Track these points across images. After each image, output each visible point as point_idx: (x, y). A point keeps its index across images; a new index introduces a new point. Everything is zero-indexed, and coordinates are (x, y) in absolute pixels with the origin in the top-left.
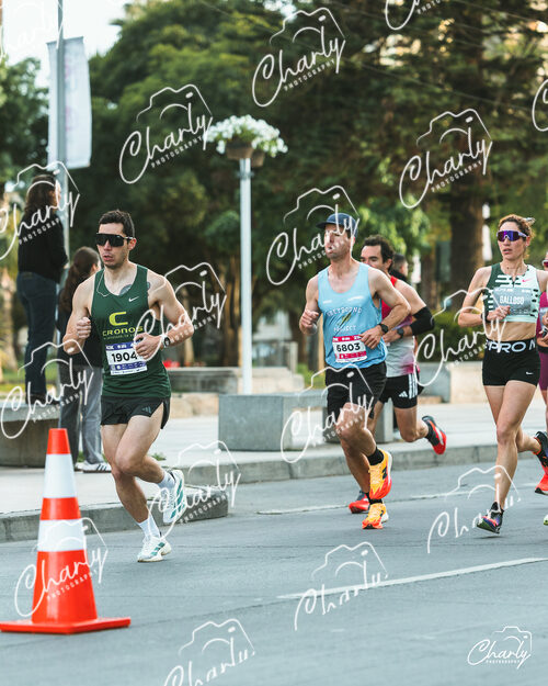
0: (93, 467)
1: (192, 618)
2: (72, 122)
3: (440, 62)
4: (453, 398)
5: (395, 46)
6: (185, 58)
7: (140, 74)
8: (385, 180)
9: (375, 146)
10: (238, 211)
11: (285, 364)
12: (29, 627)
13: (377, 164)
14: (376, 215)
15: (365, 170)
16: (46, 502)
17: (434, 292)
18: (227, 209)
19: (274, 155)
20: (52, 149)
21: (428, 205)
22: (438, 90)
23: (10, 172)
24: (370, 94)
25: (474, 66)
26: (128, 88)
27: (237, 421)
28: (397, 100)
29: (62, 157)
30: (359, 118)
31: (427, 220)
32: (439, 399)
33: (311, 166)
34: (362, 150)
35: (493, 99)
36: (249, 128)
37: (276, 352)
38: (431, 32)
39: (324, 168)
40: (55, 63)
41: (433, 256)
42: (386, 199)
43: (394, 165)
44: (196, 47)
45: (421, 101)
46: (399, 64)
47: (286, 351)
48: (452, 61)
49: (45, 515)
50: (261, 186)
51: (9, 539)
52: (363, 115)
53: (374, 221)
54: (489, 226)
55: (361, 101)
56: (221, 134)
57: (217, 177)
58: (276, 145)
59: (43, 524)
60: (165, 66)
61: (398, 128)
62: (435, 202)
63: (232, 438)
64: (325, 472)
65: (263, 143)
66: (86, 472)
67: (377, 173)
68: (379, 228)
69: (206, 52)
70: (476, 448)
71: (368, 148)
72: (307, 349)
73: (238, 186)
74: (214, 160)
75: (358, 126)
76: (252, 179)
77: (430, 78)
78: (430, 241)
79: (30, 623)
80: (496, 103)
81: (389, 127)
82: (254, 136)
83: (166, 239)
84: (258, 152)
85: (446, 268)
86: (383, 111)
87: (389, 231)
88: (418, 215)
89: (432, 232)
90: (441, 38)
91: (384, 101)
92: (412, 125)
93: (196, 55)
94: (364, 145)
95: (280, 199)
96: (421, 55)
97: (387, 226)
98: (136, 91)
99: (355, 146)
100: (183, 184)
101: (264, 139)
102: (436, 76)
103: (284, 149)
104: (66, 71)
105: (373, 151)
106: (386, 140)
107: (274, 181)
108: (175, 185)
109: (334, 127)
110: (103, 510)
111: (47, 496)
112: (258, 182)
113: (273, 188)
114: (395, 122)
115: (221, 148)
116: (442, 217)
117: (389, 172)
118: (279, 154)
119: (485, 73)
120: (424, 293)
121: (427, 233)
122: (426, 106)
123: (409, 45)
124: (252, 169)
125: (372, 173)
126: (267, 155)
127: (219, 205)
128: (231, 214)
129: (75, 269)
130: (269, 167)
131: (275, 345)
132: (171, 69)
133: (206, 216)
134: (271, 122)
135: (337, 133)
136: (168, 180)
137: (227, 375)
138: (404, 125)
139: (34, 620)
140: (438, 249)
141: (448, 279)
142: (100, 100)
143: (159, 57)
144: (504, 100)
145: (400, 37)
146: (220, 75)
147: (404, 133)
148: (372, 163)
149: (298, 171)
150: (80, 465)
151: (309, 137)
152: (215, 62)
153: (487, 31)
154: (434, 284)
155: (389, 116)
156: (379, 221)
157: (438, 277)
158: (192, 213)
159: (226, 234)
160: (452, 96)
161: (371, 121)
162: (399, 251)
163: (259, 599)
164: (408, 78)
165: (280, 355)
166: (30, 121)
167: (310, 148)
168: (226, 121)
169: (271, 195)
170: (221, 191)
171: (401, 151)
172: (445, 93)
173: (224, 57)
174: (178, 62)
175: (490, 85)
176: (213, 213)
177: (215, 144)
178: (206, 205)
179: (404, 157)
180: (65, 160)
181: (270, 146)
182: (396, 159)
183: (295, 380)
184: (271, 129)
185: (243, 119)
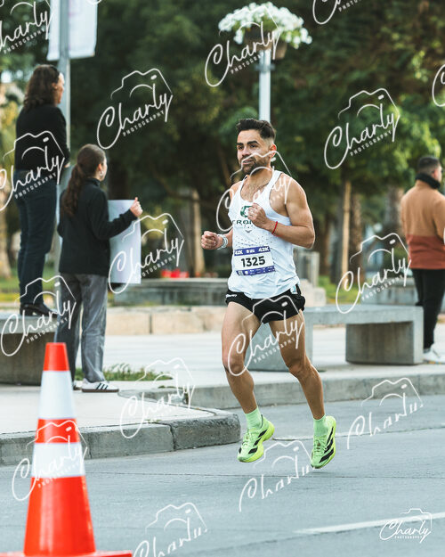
0: (92, 386)
2: (75, 7)
8: (418, 75)
9: (408, 38)
10: (257, 108)
11: (306, 276)
13: (410, 58)
14: (407, 114)
15: (397, 64)
16: (41, 423)
18: (244, 105)
19: (296, 47)
20: (53, 37)
23: (6, 61)
29: (64, 50)
30: (391, 6)
33: (337, 59)
34: (393, 42)
39: (352, 61)
42: (419, 96)
43: (429, 59)
47: (306, 262)
49: (41, 439)
50: (282, 80)
52: (395, 3)
53: (405, 121)
56: (239, 23)
58: (300, 35)
59: (38, 448)
61: (434, 19)
64: (348, 395)
65: (284, 33)
66: (85, 391)
67: (409, 67)
68: (411, 128)
71: (400, 40)
72: (329, 259)
73: (257, 80)
75: (390, 16)
76: (273, 73)
79: (22, 556)
81: (424, 17)
83: (177, 137)
84: (280, 42)
87: (422, 132)
94: (396, 36)
95: (302, 95)
97: (419, 126)
99: (387, 38)
100: (195, 77)
101: (286, 29)
103: (309, 40)
105: (406, 43)
106: (421, 32)
107: (296, 74)
108: (186, 78)
109: (362, 16)
110: (103, 433)
111: (43, 417)
112: (278, 77)
113: (295, 83)
114: (431, 12)
115: (239, 38)
117: (423, 66)
118: (303, 45)
124: (272, 61)
125: (405, 67)
126: (290, 46)
127: (236, 101)
128: (248, 110)
129: (79, 169)
130: (290, 58)
133: (220, 114)
134: (295, 10)
135: (366, 23)
136: (180, 72)
138: (440, 16)
139: (26, 552)
147: (441, 24)
148: (404, 57)
149: (323, 64)
150: (79, 384)
155: (424, 5)
156: (412, 120)
158: (206, 108)
161: (404, 10)
162: (433, 154)
163: (273, 534)
165: (300, 266)
167: (336, 40)
168: (245, 9)
169: (293, 91)
170: (238, 85)
171: (436, 44)
176: (228, 109)
177: (232, 33)
178: (221, 100)
179: (440, 51)
180: (67, 49)
181: (293, 37)
182: (431, 53)
183: (316, 294)
184: (294, 17)
185: (263, 7)
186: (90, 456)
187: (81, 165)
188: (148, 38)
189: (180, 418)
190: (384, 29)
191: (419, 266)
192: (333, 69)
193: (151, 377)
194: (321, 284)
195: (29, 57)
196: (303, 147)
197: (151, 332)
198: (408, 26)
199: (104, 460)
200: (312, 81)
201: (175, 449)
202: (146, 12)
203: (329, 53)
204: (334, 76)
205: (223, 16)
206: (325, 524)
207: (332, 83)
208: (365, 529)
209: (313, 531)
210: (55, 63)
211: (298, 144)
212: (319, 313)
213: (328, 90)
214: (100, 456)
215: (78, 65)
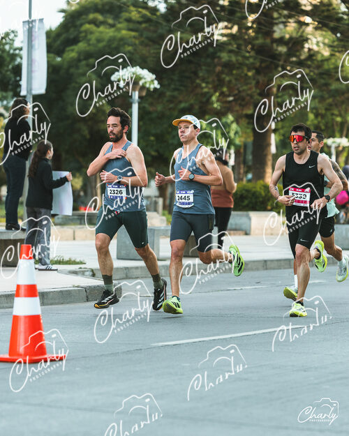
0: (44, 267)
1: (101, 355)
2: (35, 67)
3: (249, 38)
4: (252, 233)
5: (223, 29)
6: (101, 32)
7: (75, 41)
8: (215, 105)
9: (210, 86)
11: (156, 210)
12: (7, 359)
15: (204, 100)
16: (18, 287)
17: (242, 171)
19: (152, 90)
20: (23, 83)
21: (240, 120)
22: (247, 55)
24: (208, 56)
25: (268, 41)
26: (68, 49)
27: (128, 242)
28: (223, 60)
29: (29, 90)
30: (201, 69)
31: (239, 129)
32: (244, 232)
33: (173, 97)
34: (202, 88)
35: (279, 60)
36: (138, 73)
37: (151, 204)
38: (244, 21)
39: (181, 98)
40: (26, 34)
41: (242, 150)
43: (221, 97)
44: (107, 26)
45: (237, 60)
46: (225, 39)
47: (156, 203)
48: (256, 38)
49: (18, 294)
50: (144, 107)
52: (204, 68)
54: (275, 134)
55: (203, 60)
58: (154, 84)
59: (17, 300)
60: (89, 37)
61: (224, 76)
62: (244, 119)
63: (124, 252)
65: (146, 83)
66: (40, 270)
67: (211, 101)
69: (113, 29)
70: (265, 261)
71: (206, 87)
72: (168, 202)
73: (131, 107)
75: (201, 74)
76: (139, 103)
77: (243, 48)
78: (240, 141)
79: (7, 356)
80: (281, 63)
81: (218, 75)
82: (141, 79)
83: (88, 137)
84: (143, 87)
85: (250, 157)
86: (215, 66)
88: (234, 126)
89: (242, 137)
90: (250, 24)
91: (216, 60)
92: (232, 74)
93: (107, 30)
94: (204, 85)
95: (154, 115)
96: (238, 34)
98: (72, 50)
99: (199, 86)
101: (146, 80)
102: (246, 46)
103: (158, 87)
104: (33, 38)
105: (209, 89)
106: (217, 83)
107: (151, 104)
109: (187, 74)
110: (49, 292)
111: (20, 283)
112: (141, 106)
113: (151, 109)
114: (222, 72)
116: (248, 128)
117: (218, 101)
118: (155, 89)
119: (275, 45)
120: (236, 171)
121: (239, 137)
122: (241, 64)
123: (231, 28)
124: (139, 97)
125: (208, 101)
126: (148, 89)
130: (149, 97)
131: (150, 199)
132: (93, 38)
134: (151, 70)
135: (188, 78)
138: (227, 75)
139: (10, 355)
140: (245, 146)
141: (250, 163)
142: (52, 55)
143: (86, 32)
144: (285, 61)
145: (226, 23)
146: (122, 43)
147: (227, 79)
148: (208, 96)
149: (165, 99)
150: (37, 266)
151: (172, 80)
152: (119, 35)
153: (277, 21)
154: (242, 166)
155: (218, 69)
157: (245, 162)
160: (255, 59)
161: (208, 71)
163: (140, 346)
164: (230, 47)
165: (153, 205)
166: (10, 67)
167: (173, 86)
168: (125, 70)
169: (150, 113)
171: (225, 89)
172: (251, 57)
173: (124, 32)
174: (97, 34)
175: (277, 52)
179: (227, 93)
180: (31, 90)
181: (150, 85)
182: (222, 94)
183: (161, 220)
184: (151, 74)
185: (135, 68)
186: (43, 304)
187: (38, 150)
188: (73, 84)
189: (90, 285)
190: (198, 81)
191: (216, 206)
192: (170, 101)
193: (75, 263)
194: (164, 215)
195: (10, 94)
196: (155, 143)
197: (74, 239)
198: (210, 80)
199: (50, 306)
200: (159, 108)
201: (88, 301)
202: (72, 70)
203: (168, 93)
204: (171, 106)
206: (167, 341)
207: (170, 109)
208: (188, 343)
209: (161, 344)
210: (25, 97)
211: (153, 141)
212: (163, 230)
213: (168, 113)
214: (48, 304)
215: (36, 98)
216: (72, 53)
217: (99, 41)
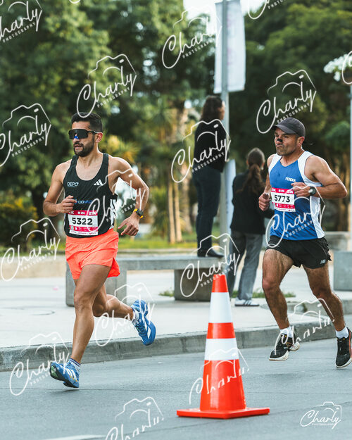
0: (242, 302)
2: (231, 59)
6: (312, 14)
7: (281, 25)
10: (349, 122)
12: (199, 413)
16: (210, 325)
18: (341, 120)
20: (218, 78)
23: (189, 93)
26: (272, 35)
27: (347, 270)
29: (225, 86)
40: (221, 17)
44: (320, 5)
51: (185, 351)
57: (334, 98)
59: (208, 341)
60: (298, 19)
63: (343, 282)
69: (327, 9)
73: (350, 104)
74: (333, 86)
79: (199, 411)
93: (320, 11)
98: (278, 37)
104: (229, 23)
111: (211, 321)
127: (336, 117)
128: (344, 123)
132: (302, 21)
133: (326, 125)
137: (340, 237)
139: (201, 409)
142: (252, 43)
143: (294, 13)
146: (337, 26)
152: (333, 16)
158: (317, 123)
159: (340, 138)
166: (203, 58)
170: (337, 107)
173: (340, 13)
174: (307, 16)
176: (331, 123)
177: (333, 74)
178: (326, 117)
180: (227, 86)
186: (241, 346)
195: (203, 91)
202: (278, 61)
205: (326, 63)
210: (219, 95)
214: (249, 347)
215: (234, 96)
216: (277, 40)
217: (310, 24)
